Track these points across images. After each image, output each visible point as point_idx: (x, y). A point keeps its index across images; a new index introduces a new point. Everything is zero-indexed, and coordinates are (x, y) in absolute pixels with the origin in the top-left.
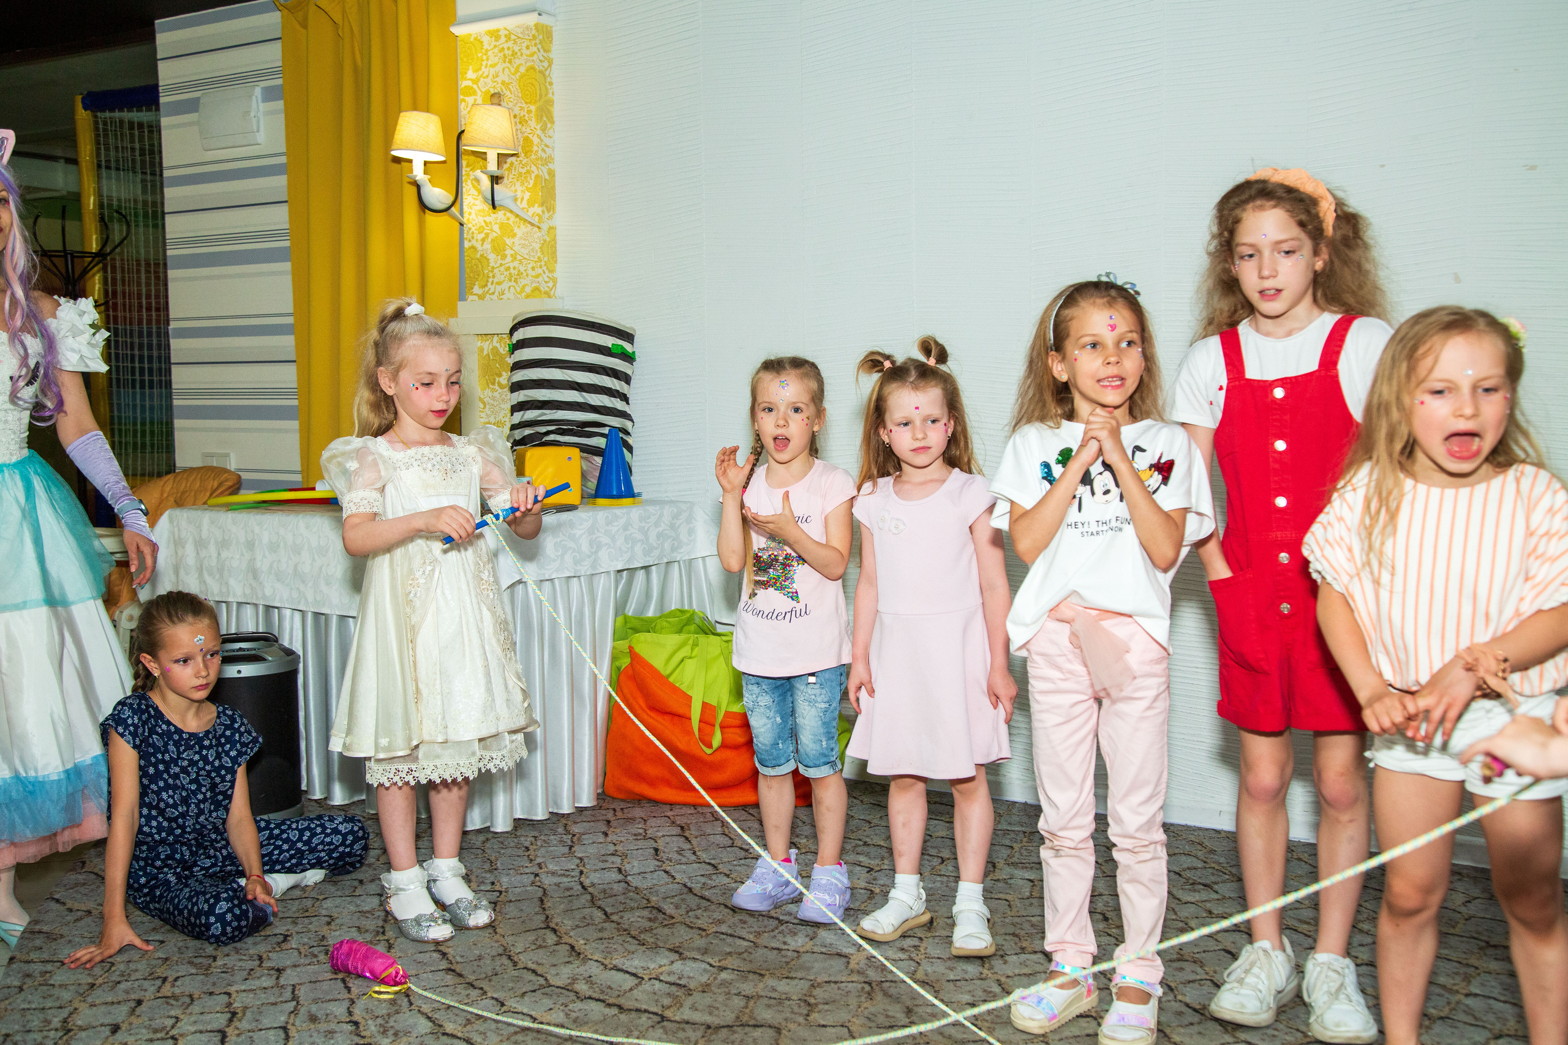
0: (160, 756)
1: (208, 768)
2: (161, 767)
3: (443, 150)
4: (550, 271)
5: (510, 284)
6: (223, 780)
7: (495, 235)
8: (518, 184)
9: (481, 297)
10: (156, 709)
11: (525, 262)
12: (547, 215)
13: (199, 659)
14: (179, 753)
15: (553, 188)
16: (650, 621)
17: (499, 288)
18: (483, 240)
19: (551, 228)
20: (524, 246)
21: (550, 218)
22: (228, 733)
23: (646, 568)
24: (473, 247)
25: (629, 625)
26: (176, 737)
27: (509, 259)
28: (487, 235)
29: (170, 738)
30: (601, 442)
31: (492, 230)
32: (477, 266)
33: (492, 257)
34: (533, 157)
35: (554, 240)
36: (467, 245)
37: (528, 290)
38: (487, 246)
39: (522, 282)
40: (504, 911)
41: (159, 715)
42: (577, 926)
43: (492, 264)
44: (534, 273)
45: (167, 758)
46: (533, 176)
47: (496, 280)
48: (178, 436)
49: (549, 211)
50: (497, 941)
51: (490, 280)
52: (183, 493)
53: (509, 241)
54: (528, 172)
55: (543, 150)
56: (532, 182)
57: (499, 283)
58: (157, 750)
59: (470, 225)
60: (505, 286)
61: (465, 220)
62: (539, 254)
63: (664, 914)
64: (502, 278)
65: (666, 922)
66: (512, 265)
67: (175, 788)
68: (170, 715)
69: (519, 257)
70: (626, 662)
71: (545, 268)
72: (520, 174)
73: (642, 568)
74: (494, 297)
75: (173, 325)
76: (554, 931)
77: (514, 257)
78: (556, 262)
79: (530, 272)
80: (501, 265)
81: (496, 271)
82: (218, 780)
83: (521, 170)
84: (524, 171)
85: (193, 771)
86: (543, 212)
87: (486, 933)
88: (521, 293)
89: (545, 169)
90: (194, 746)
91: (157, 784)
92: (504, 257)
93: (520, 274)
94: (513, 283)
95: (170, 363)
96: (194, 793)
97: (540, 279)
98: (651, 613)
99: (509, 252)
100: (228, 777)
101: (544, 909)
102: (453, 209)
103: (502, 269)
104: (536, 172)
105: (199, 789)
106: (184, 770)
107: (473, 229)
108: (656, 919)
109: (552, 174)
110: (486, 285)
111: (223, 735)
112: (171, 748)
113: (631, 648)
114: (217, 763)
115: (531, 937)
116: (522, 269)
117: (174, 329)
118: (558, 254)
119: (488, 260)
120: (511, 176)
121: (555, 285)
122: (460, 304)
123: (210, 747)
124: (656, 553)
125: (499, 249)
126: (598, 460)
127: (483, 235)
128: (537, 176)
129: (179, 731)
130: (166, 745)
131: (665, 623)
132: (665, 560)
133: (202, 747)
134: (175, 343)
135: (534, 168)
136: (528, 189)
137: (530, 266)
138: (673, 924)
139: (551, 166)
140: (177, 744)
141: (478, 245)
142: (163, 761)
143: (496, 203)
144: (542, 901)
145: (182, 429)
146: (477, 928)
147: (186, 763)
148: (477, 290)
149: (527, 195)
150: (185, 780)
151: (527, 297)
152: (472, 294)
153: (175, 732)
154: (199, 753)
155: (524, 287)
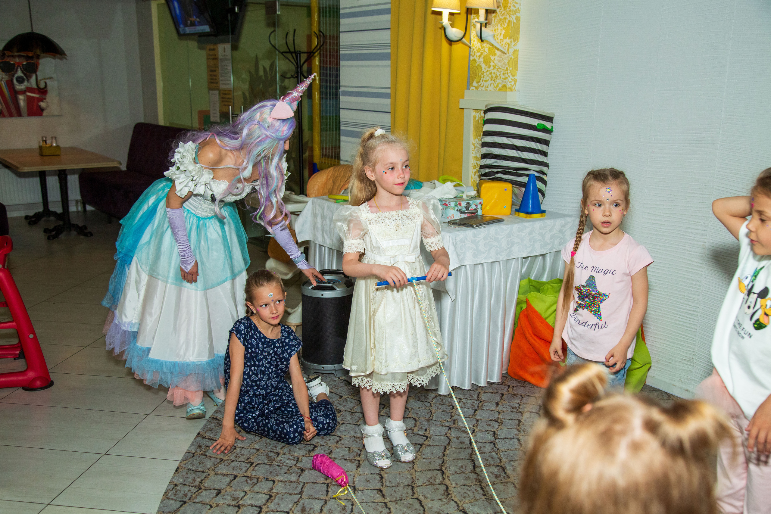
0: (253, 350)
1: (276, 357)
2: (253, 355)
3: (459, 7)
4: (513, 76)
5: (491, 82)
6: (282, 363)
7: (486, 54)
8: (499, 25)
9: (477, 88)
10: (255, 325)
11: (500, 70)
12: (513, 43)
13: (272, 304)
14: (264, 348)
15: (519, 27)
16: (543, 284)
17: (486, 84)
18: (480, 56)
19: (515, 51)
20: (500, 61)
21: (515, 45)
22: (287, 340)
23: (543, 255)
24: (474, 60)
25: (531, 284)
26: (263, 340)
27: (492, 68)
28: (482, 53)
29: (260, 341)
30: (525, 179)
31: (484, 51)
32: (475, 70)
33: (483, 66)
34: (508, 10)
35: (517, 57)
36: (472, 58)
37: (500, 86)
38: (482, 60)
39: (498, 81)
40: (424, 452)
41: (256, 329)
42: (456, 473)
43: (483, 70)
44: (503, 77)
45: (257, 351)
46: (507, 21)
47: (484, 79)
48: (342, 144)
49: (514, 41)
50: (411, 475)
51: (482, 79)
52: (337, 177)
53: (492, 58)
54: (505, 19)
55: (514, 6)
56: (506, 25)
57: (486, 81)
58: (252, 346)
59: (474, 48)
60: (489, 83)
61: (471, 46)
62: (507, 66)
63: (505, 473)
64: (488, 78)
65: (504, 480)
66: (493, 71)
67: (258, 366)
68: (260, 329)
69: (497, 67)
70: (524, 306)
71: (509, 74)
72: (501, 20)
73: (541, 255)
74: (483, 89)
75: (342, 89)
76: (443, 473)
77: (494, 67)
78: (517, 70)
79: (502, 76)
80: (488, 71)
81: (485, 74)
82: (280, 363)
83: (501, 17)
84: (502, 18)
85: (269, 358)
86: (511, 42)
87: (407, 467)
88: (496, 87)
89: (514, 17)
90: (271, 346)
91: (250, 363)
92: (489, 66)
93: (497, 77)
94: (493, 82)
95: (340, 108)
96: (268, 369)
97: (506, 81)
98: (544, 279)
99: (492, 64)
100: (285, 363)
101: (444, 455)
102: (464, 40)
103: (488, 73)
104: (509, 19)
105: (270, 367)
106: (265, 357)
107: (475, 50)
108: (500, 476)
109: (518, 19)
110: (479, 82)
111: (284, 342)
112: (260, 346)
113: (527, 300)
114: (281, 355)
115: (429, 474)
116: (498, 74)
117: (342, 91)
118: (519, 66)
119: (481, 68)
120: (496, 21)
121: (515, 83)
122: (466, 92)
123: (279, 347)
124: (549, 247)
125: (487, 62)
126: (523, 189)
127: (479, 54)
128: (509, 21)
129: (265, 337)
130: (258, 344)
131: (550, 286)
132: (555, 250)
133: (275, 347)
134: (342, 98)
135: (508, 17)
136: (504, 29)
137: (502, 73)
138: (507, 483)
139: (518, 15)
140: (263, 344)
141: (477, 59)
142: (255, 352)
143: (483, 39)
144: (445, 448)
145: (345, 141)
146: (405, 462)
147: (266, 354)
148: (475, 84)
149: (503, 32)
150: (265, 362)
151: (500, 90)
152: (472, 86)
153: (263, 338)
154: (273, 349)
155: (498, 85)
